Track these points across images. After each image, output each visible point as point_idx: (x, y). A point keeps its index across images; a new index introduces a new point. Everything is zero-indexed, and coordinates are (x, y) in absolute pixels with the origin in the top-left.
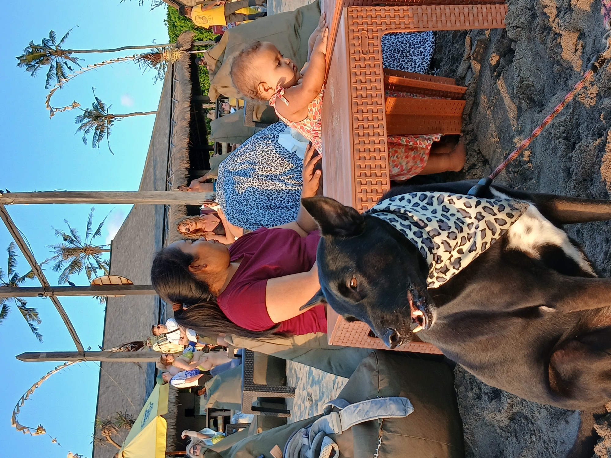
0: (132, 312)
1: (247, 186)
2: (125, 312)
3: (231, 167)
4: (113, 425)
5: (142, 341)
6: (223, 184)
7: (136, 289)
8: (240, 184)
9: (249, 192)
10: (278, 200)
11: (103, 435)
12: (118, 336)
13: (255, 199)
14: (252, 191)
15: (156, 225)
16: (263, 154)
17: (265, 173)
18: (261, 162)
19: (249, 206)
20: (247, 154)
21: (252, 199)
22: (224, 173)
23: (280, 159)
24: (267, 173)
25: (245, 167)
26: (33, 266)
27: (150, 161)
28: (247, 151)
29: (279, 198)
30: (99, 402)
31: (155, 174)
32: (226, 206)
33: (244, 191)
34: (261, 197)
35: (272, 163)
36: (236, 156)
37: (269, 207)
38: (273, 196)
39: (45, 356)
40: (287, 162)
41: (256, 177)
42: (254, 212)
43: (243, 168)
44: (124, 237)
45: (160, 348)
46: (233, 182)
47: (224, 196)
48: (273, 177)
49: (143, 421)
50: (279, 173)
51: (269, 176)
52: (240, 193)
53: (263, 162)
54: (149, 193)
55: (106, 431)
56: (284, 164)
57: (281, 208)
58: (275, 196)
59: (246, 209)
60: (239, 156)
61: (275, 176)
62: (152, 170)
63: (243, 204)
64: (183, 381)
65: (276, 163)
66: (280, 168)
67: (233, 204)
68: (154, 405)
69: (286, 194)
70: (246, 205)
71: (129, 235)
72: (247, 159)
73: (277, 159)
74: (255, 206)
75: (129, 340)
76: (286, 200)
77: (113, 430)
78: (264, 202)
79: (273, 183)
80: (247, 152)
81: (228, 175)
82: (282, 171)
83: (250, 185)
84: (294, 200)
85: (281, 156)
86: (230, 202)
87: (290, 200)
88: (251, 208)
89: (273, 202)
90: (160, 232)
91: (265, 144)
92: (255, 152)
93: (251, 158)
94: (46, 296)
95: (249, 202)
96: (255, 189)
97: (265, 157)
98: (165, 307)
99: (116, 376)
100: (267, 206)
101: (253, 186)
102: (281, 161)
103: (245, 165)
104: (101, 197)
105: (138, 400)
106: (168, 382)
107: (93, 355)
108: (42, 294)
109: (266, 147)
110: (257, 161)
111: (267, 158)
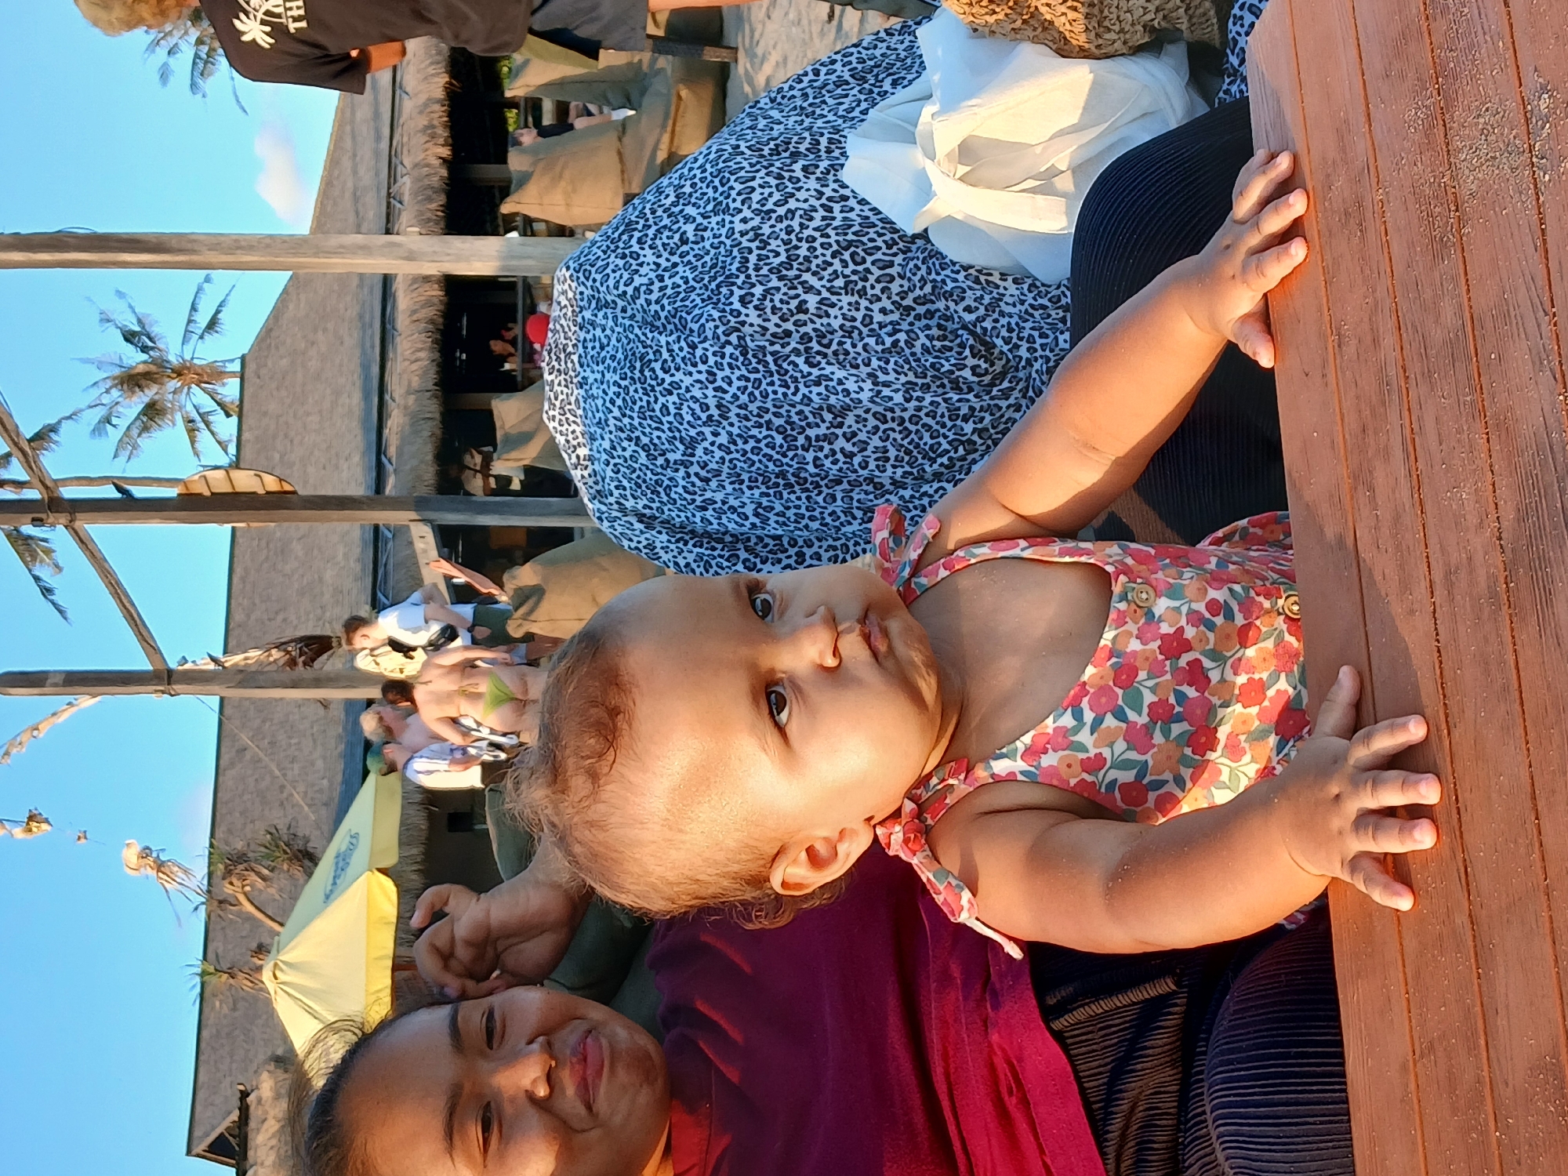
0: (300, 554)
1: (688, 381)
2: (282, 551)
3: (611, 282)
4: (253, 864)
5: (328, 633)
6: (575, 358)
7: (305, 508)
8: (657, 366)
9: (696, 407)
10: (833, 452)
11: (228, 890)
12: (265, 617)
13: (723, 439)
14: (712, 402)
15: (361, 317)
16: (766, 230)
17: (775, 319)
18: (757, 269)
19: (695, 469)
20: (690, 229)
21: (711, 438)
22: (582, 309)
23: (847, 256)
24: (784, 319)
25: (676, 286)
26: (10, 442)
27: (341, 138)
28: (690, 210)
29: (841, 443)
30: (220, 789)
31: (355, 172)
32: (591, 459)
33: (674, 398)
34: (754, 432)
35: (806, 276)
36: (637, 235)
37: (793, 480)
38: (812, 433)
39: (61, 682)
40: (877, 272)
41: (733, 338)
42: (719, 497)
43: (669, 292)
44: (277, 348)
45: (377, 664)
46: (620, 355)
47: (580, 412)
48: (814, 345)
49: (331, 881)
50: (840, 321)
51: (796, 336)
52: (657, 407)
53: (765, 271)
54: (335, 240)
55: (235, 881)
56: (866, 279)
57: (845, 485)
58: (822, 430)
59: (682, 483)
60: (651, 232)
61: (821, 336)
62: (346, 163)
63: (671, 457)
64: (442, 765)
65: (826, 274)
66: (846, 299)
67: (620, 452)
68: (361, 839)
69: (872, 422)
70: (682, 463)
71: (289, 341)
72: (685, 248)
73: (833, 256)
74: (726, 470)
75: (295, 627)
76: (870, 448)
77: (253, 877)
78: (770, 458)
79: (815, 372)
80: (688, 219)
81: (600, 320)
82: (854, 313)
83: (703, 377)
84: (908, 452)
85: (850, 244)
86: (606, 445)
87: (892, 453)
88: (707, 480)
89: (810, 456)
90: (372, 337)
91: (774, 182)
92: (728, 218)
93: (707, 244)
94: (53, 525)
95: (699, 452)
96: (728, 397)
97: (774, 244)
98: (390, 545)
99: (264, 722)
100: (782, 475)
101: (719, 383)
102: (852, 267)
103: (677, 280)
104: (193, 252)
105: (321, 791)
106: (400, 766)
107: (195, 679)
108: (41, 520)
109: (777, 196)
110: (736, 265)
111: (782, 250)
